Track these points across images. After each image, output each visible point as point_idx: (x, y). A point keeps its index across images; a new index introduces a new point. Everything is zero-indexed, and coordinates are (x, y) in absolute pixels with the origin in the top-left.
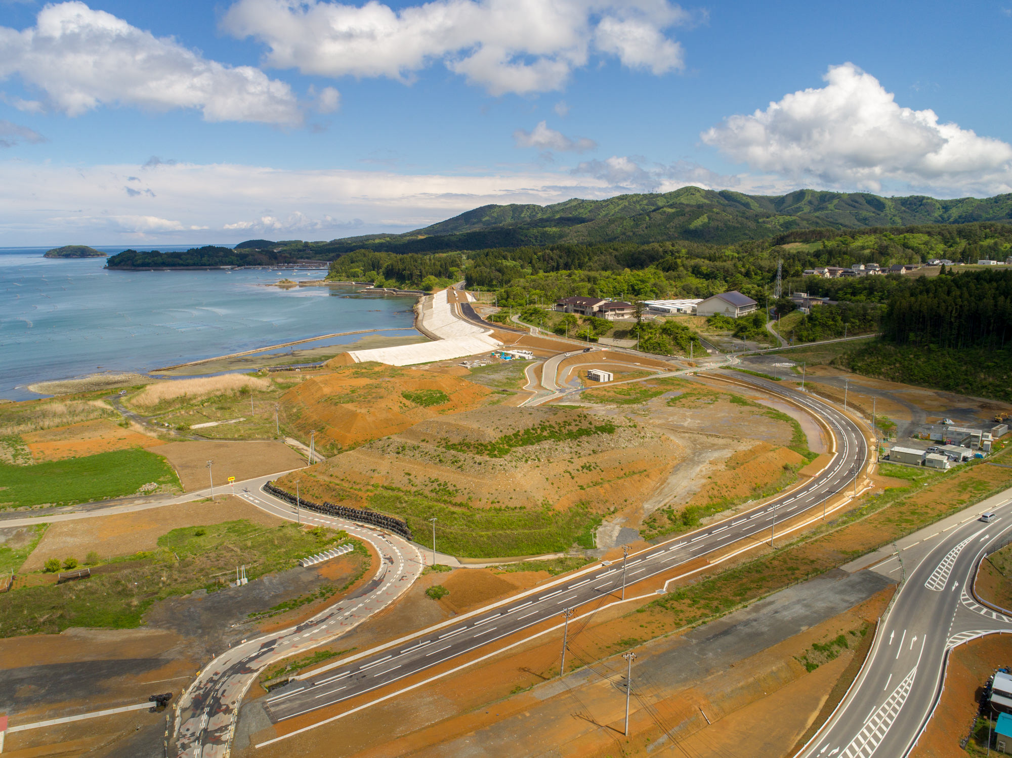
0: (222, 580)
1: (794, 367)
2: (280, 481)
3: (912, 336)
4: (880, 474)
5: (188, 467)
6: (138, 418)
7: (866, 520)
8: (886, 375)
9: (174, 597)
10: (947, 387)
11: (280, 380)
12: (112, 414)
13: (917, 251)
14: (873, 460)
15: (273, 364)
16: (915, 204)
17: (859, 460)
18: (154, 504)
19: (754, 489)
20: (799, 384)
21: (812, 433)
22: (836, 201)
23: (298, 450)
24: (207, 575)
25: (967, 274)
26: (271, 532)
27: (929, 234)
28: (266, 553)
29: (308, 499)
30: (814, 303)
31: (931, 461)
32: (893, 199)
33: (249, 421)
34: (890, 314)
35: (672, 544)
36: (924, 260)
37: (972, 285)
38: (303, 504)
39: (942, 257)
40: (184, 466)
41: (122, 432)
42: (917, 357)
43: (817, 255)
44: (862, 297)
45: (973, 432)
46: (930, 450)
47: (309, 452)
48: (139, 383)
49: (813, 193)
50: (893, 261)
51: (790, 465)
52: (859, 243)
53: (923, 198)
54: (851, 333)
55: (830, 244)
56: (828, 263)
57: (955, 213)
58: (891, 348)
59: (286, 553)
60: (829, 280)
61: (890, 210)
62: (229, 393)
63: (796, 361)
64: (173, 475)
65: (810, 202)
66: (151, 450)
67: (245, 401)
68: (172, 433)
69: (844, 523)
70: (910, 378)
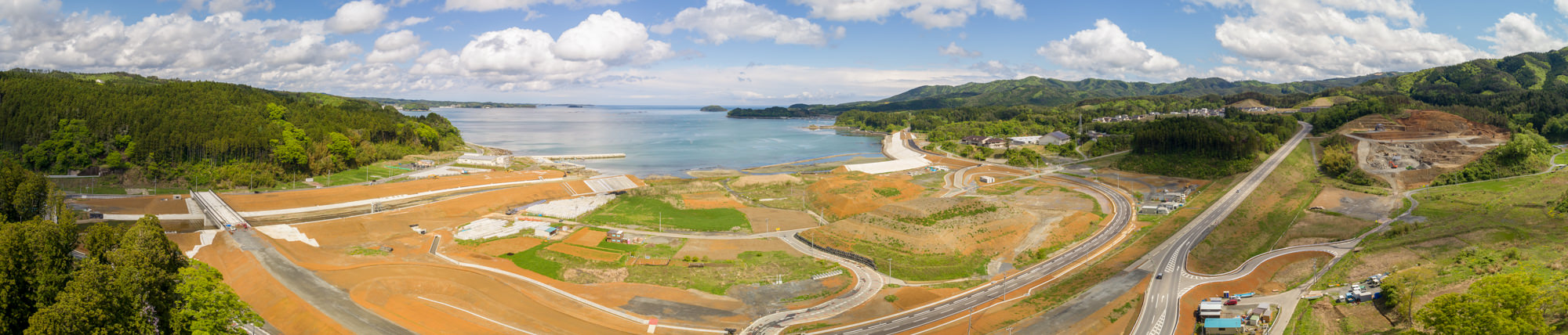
0: (769, 280)
1: (1092, 170)
2: (803, 233)
3: (1146, 150)
4: (1138, 221)
5: (757, 221)
6: (734, 193)
7: (1134, 245)
8: (1136, 170)
9: (743, 284)
10: (1164, 174)
11: (806, 179)
12: (722, 190)
13: (1144, 108)
14: (1134, 214)
15: (803, 170)
16: (1141, 86)
17: (1128, 215)
18: (738, 237)
19: (1076, 236)
20: (1095, 179)
21: (1103, 204)
22: (1105, 84)
23: (814, 217)
24: (761, 276)
25: (1166, 119)
26: (797, 259)
27: (1149, 100)
28: (793, 269)
29: (818, 244)
30: (1099, 136)
31: (1160, 211)
32: (1131, 83)
33: (789, 200)
34: (1135, 139)
35: (1032, 269)
36: (1148, 113)
37: (1169, 124)
38: (815, 246)
39: (1155, 111)
40: (754, 220)
41: (726, 199)
42: (1149, 160)
43: (1098, 111)
44: (1121, 132)
45: (1177, 194)
46: (1160, 206)
47: (820, 219)
48: (737, 175)
49: (1094, 80)
50: (1134, 114)
51: (1094, 221)
52: (1118, 104)
53: (1144, 83)
54: (1118, 150)
55: (1104, 105)
56: (1104, 115)
57: (1158, 90)
58: (1137, 157)
59: (804, 271)
60: (1104, 124)
61: (1130, 88)
62: (781, 184)
63: (1092, 167)
64: (749, 224)
65: (1093, 85)
66: (739, 210)
67: (788, 189)
68: (750, 202)
69: (1123, 247)
70: (1147, 171)
